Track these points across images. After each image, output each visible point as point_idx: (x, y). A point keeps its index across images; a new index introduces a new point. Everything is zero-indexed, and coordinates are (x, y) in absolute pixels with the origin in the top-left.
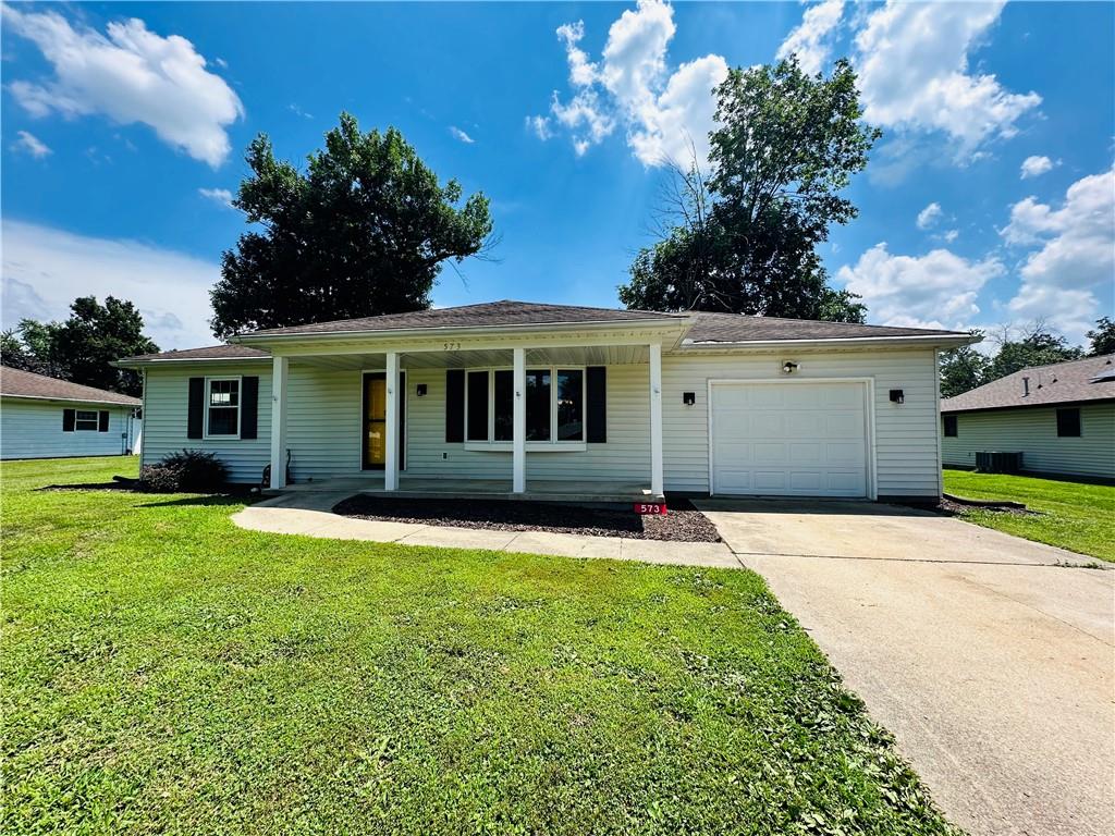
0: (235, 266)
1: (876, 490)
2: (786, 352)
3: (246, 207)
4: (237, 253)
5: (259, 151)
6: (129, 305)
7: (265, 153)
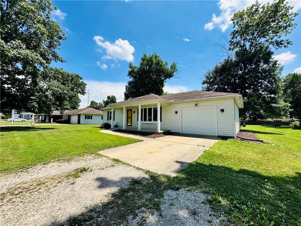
0: (127, 87)
1: (217, 134)
2: (196, 102)
3: (129, 76)
4: (127, 85)
5: (130, 65)
6: (114, 96)
7: (131, 65)
